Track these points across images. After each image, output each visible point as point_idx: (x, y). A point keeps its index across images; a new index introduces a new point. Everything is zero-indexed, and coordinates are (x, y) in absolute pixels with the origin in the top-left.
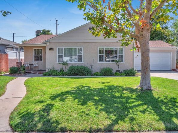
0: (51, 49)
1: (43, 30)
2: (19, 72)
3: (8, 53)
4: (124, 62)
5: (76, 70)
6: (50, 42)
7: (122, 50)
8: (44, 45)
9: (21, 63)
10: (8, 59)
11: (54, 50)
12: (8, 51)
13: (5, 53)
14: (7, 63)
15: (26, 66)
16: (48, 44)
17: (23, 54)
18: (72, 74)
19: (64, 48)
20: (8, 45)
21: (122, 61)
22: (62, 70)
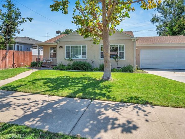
0: (61, 47)
1: (66, 30)
2: (36, 66)
3: (32, 51)
4: (124, 59)
5: (78, 65)
6: (60, 42)
7: (123, 47)
8: (56, 44)
9: (39, 59)
10: (32, 55)
11: (63, 48)
12: (32, 49)
13: (30, 51)
14: (31, 59)
15: (44, 61)
16: (59, 43)
17: (43, 51)
18: (75, 68)
19: (71, 46)
20: (33, 45)
21: (123, 58)
22: (68, 65)
